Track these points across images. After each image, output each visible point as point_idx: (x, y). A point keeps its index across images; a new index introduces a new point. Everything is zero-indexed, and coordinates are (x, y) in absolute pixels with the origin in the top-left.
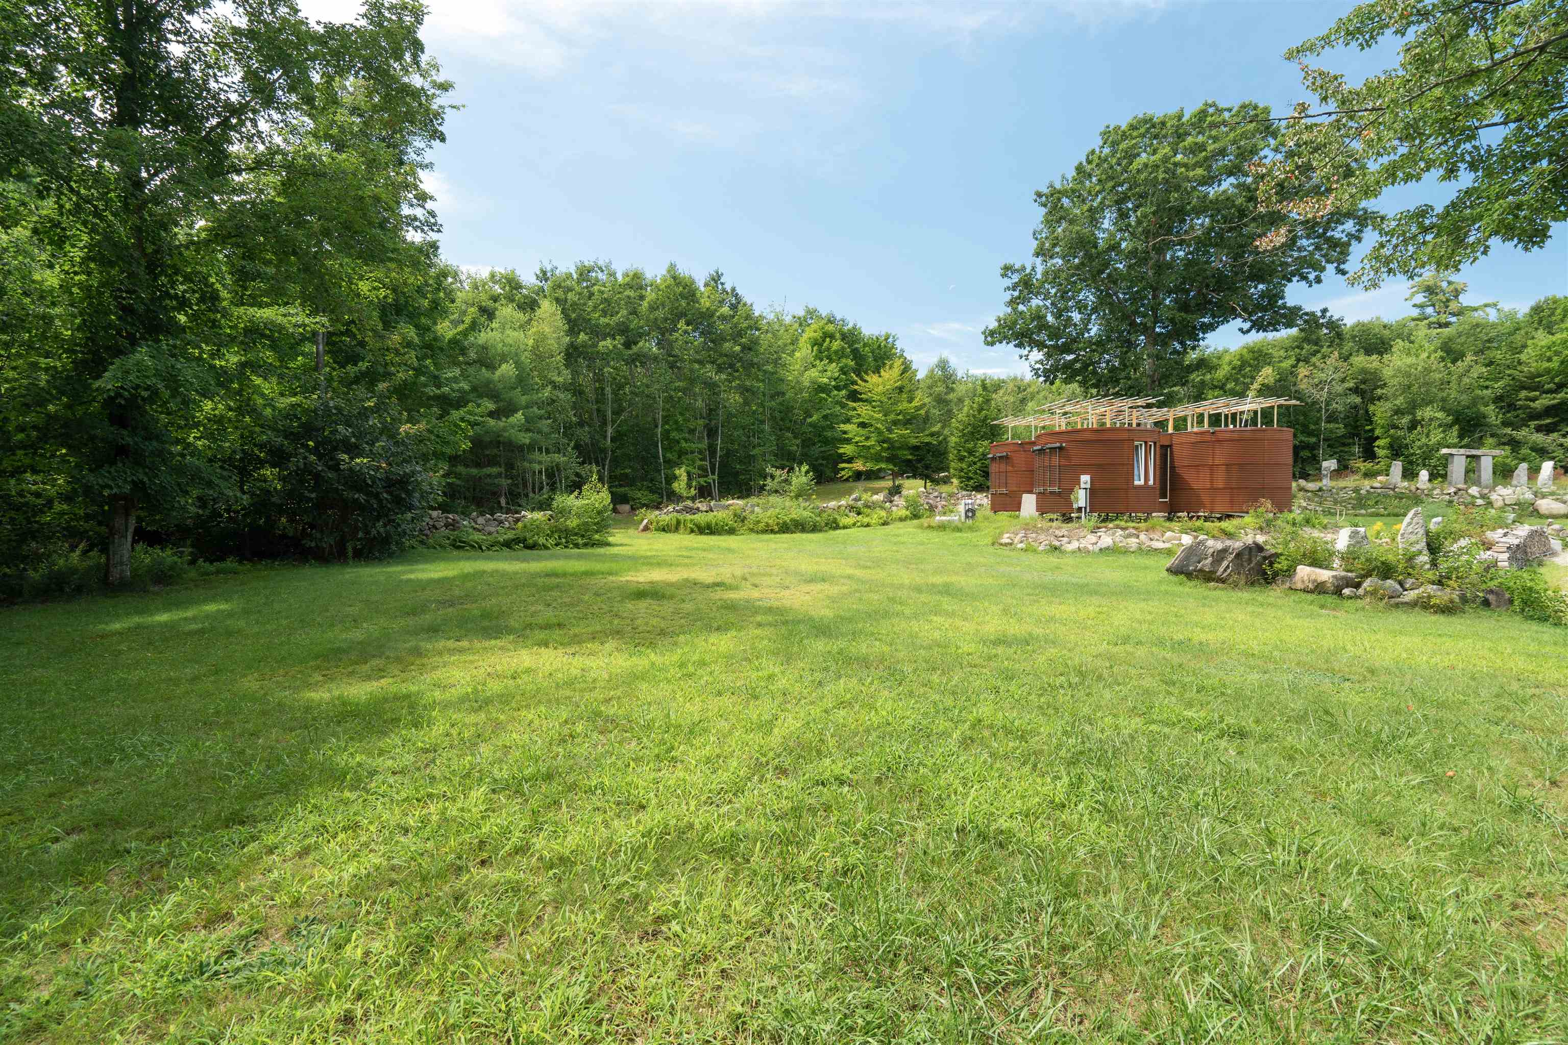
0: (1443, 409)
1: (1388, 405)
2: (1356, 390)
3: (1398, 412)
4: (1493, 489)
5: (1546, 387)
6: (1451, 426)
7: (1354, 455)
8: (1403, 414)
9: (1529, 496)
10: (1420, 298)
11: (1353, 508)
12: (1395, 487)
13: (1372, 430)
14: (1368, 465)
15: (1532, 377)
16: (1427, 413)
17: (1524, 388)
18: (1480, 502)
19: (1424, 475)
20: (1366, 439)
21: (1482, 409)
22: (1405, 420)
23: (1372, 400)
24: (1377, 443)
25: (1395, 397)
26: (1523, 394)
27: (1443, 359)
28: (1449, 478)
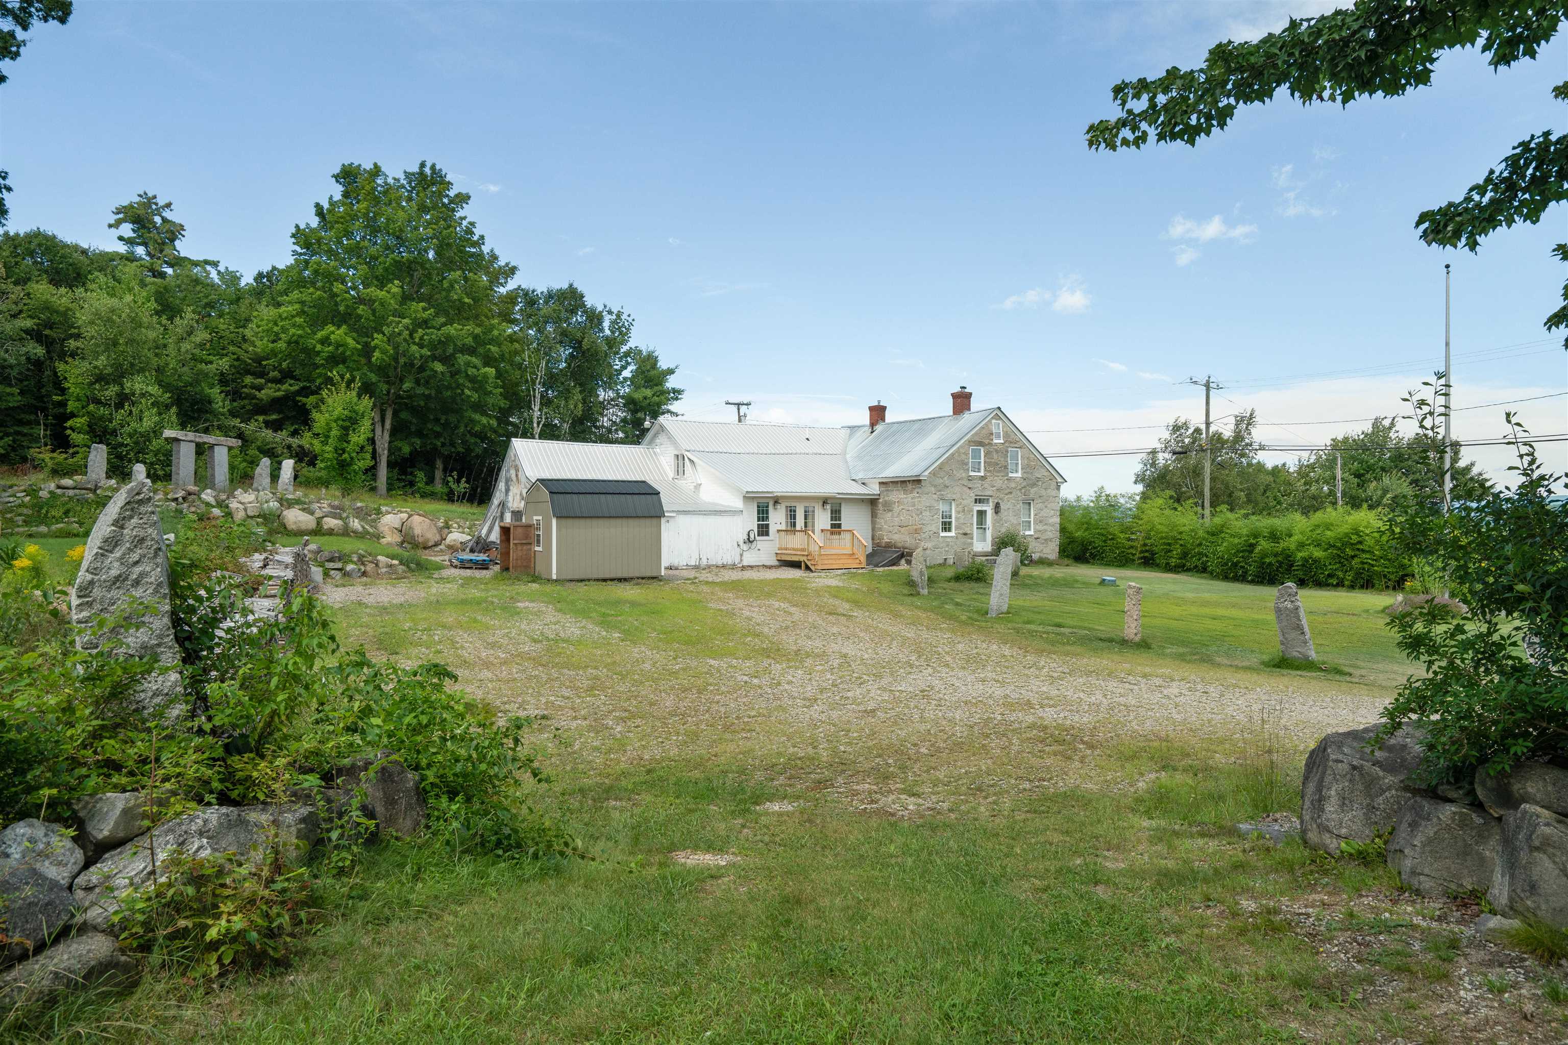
0: (160, 383)
1: (85, 366)
2: (36, 335)
3: (101, 378)
4: (231, 495)
5: (272, 374)
6: (168, 407)
7: (37, 439)
8: (108, 383)
9: (274, 504)
10: (127, 230)
11: (26, 523)
12: (97, 487)
13: (63, 404)
14: (60, 457)
15: (258, 360)
16: (137, 384)
17: (248, 372)
18: (216, 512)
19: (140, 471)
20: (55, 417)
21: (208, 391)
22: (112, 391)
23: (62, 356)
24: (69, 424)
25: (96, 355)
26: (248, 380)
27: (158, 313)
28: (174, 477)
